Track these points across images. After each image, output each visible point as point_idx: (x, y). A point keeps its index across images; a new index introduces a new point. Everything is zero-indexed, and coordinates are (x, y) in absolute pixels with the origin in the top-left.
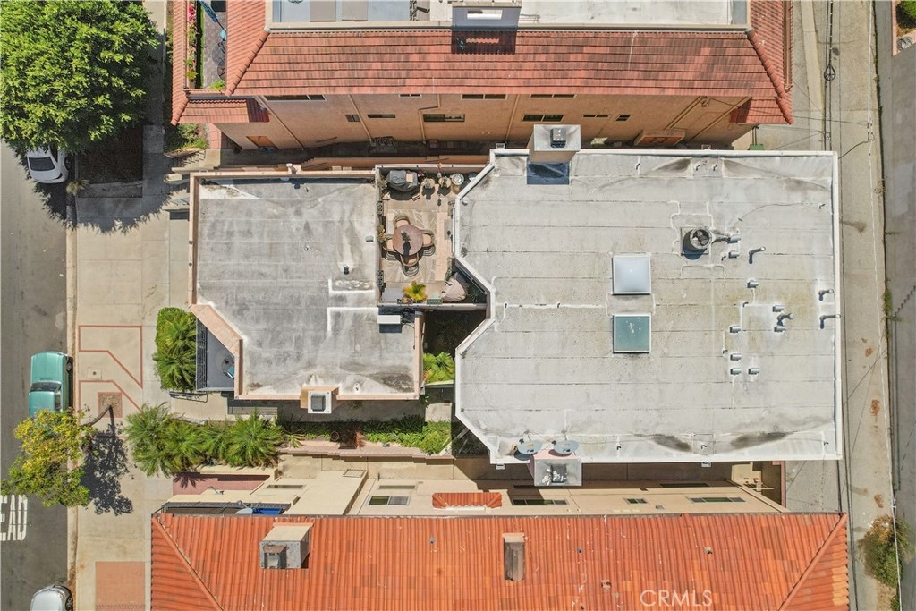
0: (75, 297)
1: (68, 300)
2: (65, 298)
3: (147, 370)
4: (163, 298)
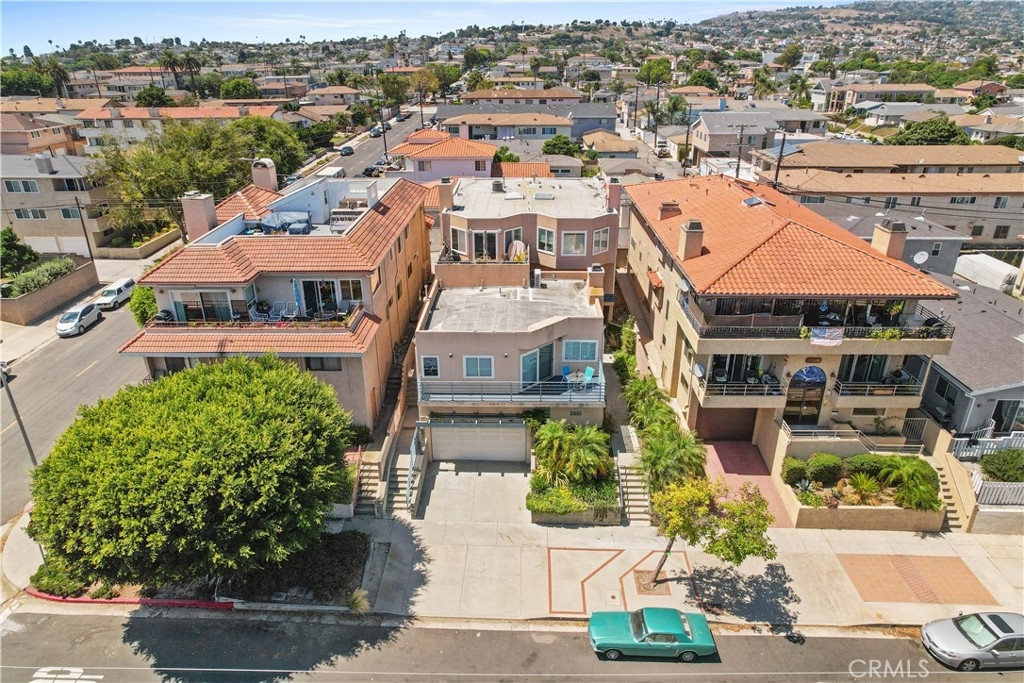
0: (509, 621)
1: (515, 630)
2: (512, 632)
3: (601, 545)
4: (517, 530)
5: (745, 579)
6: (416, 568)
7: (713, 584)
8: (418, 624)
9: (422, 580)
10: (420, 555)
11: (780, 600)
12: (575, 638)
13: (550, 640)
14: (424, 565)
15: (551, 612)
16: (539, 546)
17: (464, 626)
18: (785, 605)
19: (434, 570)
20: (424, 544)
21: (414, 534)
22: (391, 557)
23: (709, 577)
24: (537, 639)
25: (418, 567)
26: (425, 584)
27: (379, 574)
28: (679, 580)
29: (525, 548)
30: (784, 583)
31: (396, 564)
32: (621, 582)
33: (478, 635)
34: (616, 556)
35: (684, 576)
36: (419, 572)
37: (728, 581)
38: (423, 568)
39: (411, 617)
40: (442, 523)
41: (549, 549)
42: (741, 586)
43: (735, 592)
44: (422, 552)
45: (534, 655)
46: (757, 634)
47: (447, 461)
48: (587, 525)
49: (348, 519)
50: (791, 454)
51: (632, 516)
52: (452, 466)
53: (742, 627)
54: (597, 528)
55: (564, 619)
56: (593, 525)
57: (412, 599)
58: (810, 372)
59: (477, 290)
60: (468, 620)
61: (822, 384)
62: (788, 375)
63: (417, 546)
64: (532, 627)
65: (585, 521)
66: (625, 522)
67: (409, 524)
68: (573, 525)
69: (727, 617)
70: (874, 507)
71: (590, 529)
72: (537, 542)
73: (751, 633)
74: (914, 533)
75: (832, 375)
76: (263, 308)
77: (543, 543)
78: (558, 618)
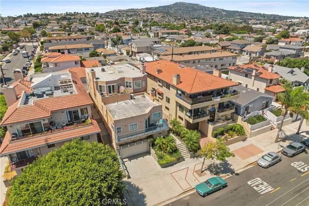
0: (175, 197)
1: (178, 199)
3: (182, 168)
4: (158, 171)
5: (219, 164)
7: (213, 168)
9: (144, 196)
10: (138, 189)
11: (228, 167)
12: (194, 195)
13: (188, 198)
14: (141, 192)
15: (184, 190)
16: (168, 174)
18: (230, 167)
19: (145, 191)
20: (137, 185)
21: (132, 184)
22: (130, 193)
23: (211, 167)
24: (186, 199)
25: (140, 193)
26: (145, 197)
27: (130, 199)
28: (206, 170)
29: (165, 176)
30: (227, 162)
31: (133, 194)
32: (194, 176)
33: (170, 204)
34: (188, 169)
35: (206, 169)
36: (141, 194)
37: (216, 166)
38: (142, 193)
40: (137, 177)
41: (171, 174)
42: (219, 166)
43: (219, 168)
44: (138, 188)
45: (188, 203)
46: (229, 176)
47: (125, 158)
48: (175, 164)
50: (214, 130)
51: (185, 157)
52: (127, 160)
53: (225, 176)
54: (178, 164)
55: (188, 191)
56: (177, 163)
57: (145, 203)
58: (212, 108)
59: (116, 104)
60: (164, 202)
61: (215, 111)
62: (208, 110)
63: (135, 187)
64: (182, 196)
65: (175, 163)
66: (184, 160)
67: (128, 181)
68: (172, 165)
69: (221, 175)
70: (234, 138)
71: (177, 164)
72: (166, 173)
73: (228, 177)
74: (242, 141)
75: (217, 108)
77: (168, 173)
78: (186, 191)
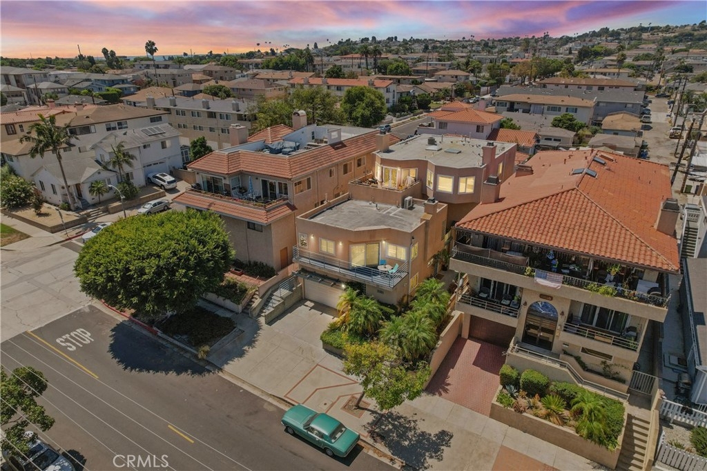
0: (263, 392)
1: (261, 396)
2: (258, 397)
4: (311, 348)
5: (419, 432)
6: (244, 348)
7: (393, 425)
8: (220, 374)
9: (241, 354)
10: (252, 343)
11: (427, 454)
13: (271, 409)
14: (249, 348)
15: (285, 396)
16: (314, 361)
17: (239, 384)
18: (427, 458)
19: (251, 353)
20: (258, 338)
21: (259, 332)
22: (238, 338)
23: (395, 420)
24: (266, 406)
26: (241, 357)
27: (226, 343)
28: (374, 412)
29: (305, 360)
30: (443, 445)
31: (237, 342)
32: (338, 399)
33: (241, 391)
35: (379, 412)
36: (244, 350)
37: (405, 427)
38: (247, 349)
39: (221, 369)
40: (277, 331)
41: (317, 365)
42: (410, 434)
43: (403, 436)
44: (254, 341)
45: (256, 412)
46: (390, 464)
47: (311, 301)
49: (237, 313)
52: (312, 304)
53: (385, 455)
55: (289, 403)
57: (229, 362)
58: (545, 306)
60: (244, 382)
61: (555, 320)
62: (526, 304)
63: (255, 338)
64: (270, 400)
67: (261, 326)
69: (380, 446)
70: (557, 427)
72: (314, 359)
73: (387, 461)
74: (589, 461)
75: (562, 313)
76: (243, 191)
77: (317, 360)
78: (286, 402)
